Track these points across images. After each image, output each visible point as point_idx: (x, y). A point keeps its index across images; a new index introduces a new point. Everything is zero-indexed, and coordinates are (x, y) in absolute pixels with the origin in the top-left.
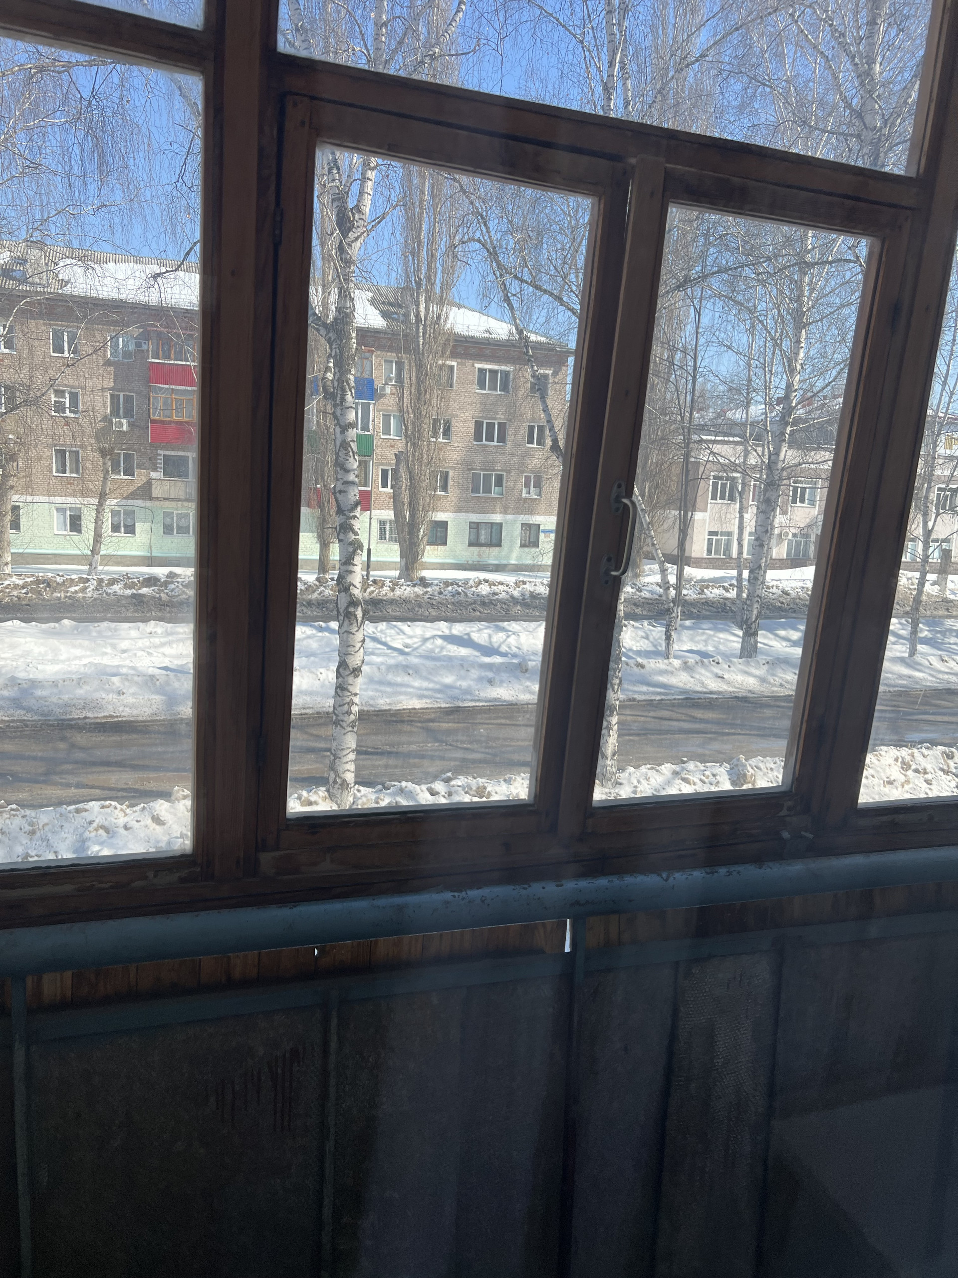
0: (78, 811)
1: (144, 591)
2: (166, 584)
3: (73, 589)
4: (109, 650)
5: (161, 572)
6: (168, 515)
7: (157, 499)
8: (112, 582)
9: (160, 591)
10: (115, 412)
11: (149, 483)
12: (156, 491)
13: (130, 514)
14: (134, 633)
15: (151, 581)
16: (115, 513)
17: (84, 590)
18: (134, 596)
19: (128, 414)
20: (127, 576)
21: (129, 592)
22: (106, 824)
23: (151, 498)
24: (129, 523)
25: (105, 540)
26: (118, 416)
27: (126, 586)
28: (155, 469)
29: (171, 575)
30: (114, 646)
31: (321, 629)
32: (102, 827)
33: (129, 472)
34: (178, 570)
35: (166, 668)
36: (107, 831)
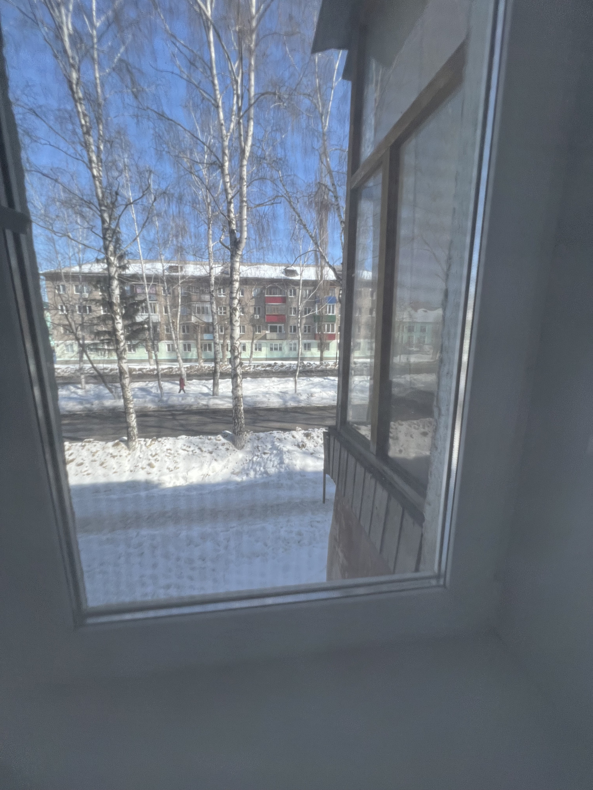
0: (270, 434)
1: (268, 368)
2: (274, 366)
3: (246, 369)
4: (262, 386)
5: (272, 362)
6: (272, 344)
7: (268, 340)
8: (258, 366)
9: (272, 369)
10: (255, 313)
11: (266, 335)
12: (268, 337)
13: (260, 345)
14: (268, 381)
15: (270, 365)
16: (256, 345)
17: (250, 369)
18: (265, 370)
19: (259, 313)
20: (262, 364)
21: (263, 369)
22: (279, 437)
23: (266, 339)
24: (260, 347)
25: (254, 353)
26: (256, 314)
27: (262, 367)
28: (267, 330)
29: (275, 363)
30: (263, 386)
31: (325, 379)
32: (278, 438)
33: (260, 331)
34: (277, 362)
35: (281, 392)
36: (280, 440)
